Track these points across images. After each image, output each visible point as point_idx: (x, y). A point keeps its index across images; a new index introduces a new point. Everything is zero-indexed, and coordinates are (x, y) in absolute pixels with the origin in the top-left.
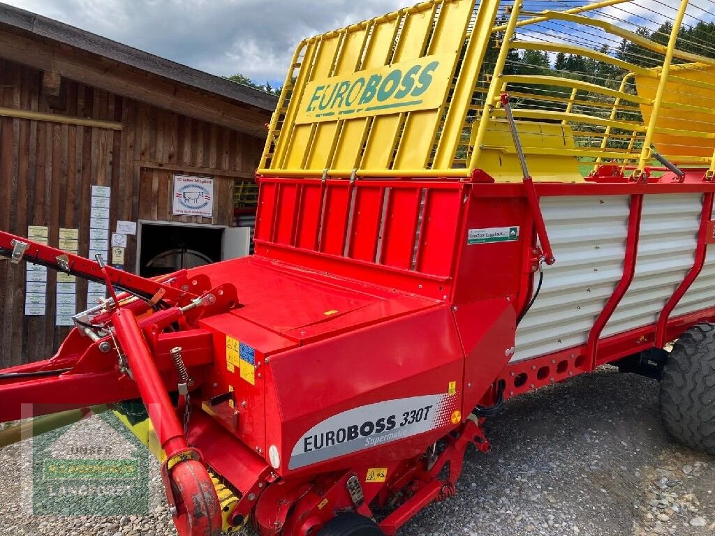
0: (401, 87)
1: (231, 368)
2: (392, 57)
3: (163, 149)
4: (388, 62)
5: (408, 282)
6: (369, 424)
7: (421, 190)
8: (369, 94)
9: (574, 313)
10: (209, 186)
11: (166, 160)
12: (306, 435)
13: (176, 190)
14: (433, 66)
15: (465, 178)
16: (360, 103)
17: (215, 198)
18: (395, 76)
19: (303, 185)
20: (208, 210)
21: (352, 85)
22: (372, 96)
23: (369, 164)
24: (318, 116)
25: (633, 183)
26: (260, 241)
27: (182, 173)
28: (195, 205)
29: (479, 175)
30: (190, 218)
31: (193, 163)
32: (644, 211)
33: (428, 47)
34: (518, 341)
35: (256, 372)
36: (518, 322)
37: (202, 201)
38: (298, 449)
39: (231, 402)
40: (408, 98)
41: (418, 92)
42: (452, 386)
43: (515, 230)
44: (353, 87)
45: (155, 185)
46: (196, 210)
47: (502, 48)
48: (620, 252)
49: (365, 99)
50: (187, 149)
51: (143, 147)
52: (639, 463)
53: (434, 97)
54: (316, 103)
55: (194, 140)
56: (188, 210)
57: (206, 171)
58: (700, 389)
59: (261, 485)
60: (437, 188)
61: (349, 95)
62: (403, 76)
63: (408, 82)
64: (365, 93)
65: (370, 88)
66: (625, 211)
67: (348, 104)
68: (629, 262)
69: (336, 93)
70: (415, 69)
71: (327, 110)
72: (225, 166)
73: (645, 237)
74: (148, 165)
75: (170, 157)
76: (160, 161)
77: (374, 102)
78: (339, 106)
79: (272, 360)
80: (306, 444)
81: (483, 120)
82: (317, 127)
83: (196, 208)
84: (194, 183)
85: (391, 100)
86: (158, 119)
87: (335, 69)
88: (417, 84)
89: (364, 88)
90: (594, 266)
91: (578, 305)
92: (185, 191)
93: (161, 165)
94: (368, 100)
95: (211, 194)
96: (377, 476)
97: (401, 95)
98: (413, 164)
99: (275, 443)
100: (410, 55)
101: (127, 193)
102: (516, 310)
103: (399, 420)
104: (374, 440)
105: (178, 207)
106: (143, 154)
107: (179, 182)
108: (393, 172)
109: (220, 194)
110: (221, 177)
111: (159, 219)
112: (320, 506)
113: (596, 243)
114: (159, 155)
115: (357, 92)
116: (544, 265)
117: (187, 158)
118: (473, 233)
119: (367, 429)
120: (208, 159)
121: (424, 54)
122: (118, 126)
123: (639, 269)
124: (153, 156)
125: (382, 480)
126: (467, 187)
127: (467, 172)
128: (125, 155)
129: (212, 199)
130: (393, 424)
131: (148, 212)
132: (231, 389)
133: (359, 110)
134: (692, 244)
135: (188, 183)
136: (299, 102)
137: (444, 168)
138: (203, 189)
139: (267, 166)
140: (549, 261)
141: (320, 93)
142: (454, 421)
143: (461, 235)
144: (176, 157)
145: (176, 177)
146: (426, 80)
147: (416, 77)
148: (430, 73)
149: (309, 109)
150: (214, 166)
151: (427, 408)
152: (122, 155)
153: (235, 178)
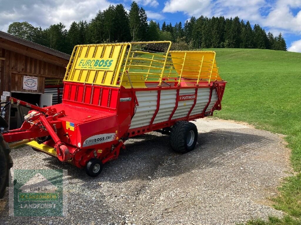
0: (104, 64)
1: (67, 128)
2: (102, 56)
3: (20, 67)
4: (101, 57)
5: (107, 110)
6: (99, 139)
7: (109, 89)
8: (96, 64)
9: (145, 117)
10: (36, 80)
11: (21, 70)
12: (86, 140)
13: (24, 81)
14: (112, 61)
15: (119, 87)
16: (94, 66)
17: (38, 83)
18: (103, 61)
19: (78, 86)
20: (35, 88)
21: (91, 61)
22: (97, 65)
23: (96, 82)
24: (82, 67)
25: (158, 88)
26: (64, 99)
27: (26, 75)
28: (31, 86)
29: (122, 87)
30: (29, 91)
31: (31, 72)
32: (161, 94)
33: (111, 56)
34: (132, 124)
35: (75, 128)
36: (131, 119)
37: (33, 85)
38: (84, 143)
39: (67, 136)
40: (106, 67)
41: (108, 66)
42: (116, 131)
43: (130, 98)
44: (92, 61)
45: (17, 79)
46: (31, 88)
47: (127, 60)
48: (156, 103)
49: (95, 65)
50: (28, 67)
51: (12, 66)
52: (164, 155)
53: (112, 68)
54: (81, 64)
55: (31, 64)
56: (28, 88)
57: (35, 75)
58: (177, 136)
59: (76, 152)
60: (113, 89)
61: (91, 64)
62: (105, 61)
63: (106, 63)
64: (95, 64)
65: (96, 63)
66: (157, 94)
67: (91, 66)
68: (158, 105)
69: (87, 62)
70: (108, 61)
71: (85, 66)
72: (42, 73)
73: (162, 100)
74: (14, 72)
75: (22, 70)
76: (19, 71)
77: (98, 67)
78: (88, 66)
79: (79, 125)
80: (86, 142)
81: (123, 75)
82: (82, 71)
83: (32, 87)
84: (31, 79)
85: (102, 67)
86: (18, 57)
87: (86, 56)
88: (108, 64)
89: (95, 62)
90: (150, 106)
91: (146, 115)
92: (28, 81)
93: (19, 72)
94: (96, 66)
95: (37, 82)
96: (100, 151)
97: (104, 66)
98: (107, 83)
99: (80, 142)
100: (106, 57)
101: (7, 82)
102: (131, 116)
103: (105, 138)
104: (100, 142)
105: (25, 87)
106: (12, 68)
107: (25, 79)
108: (103, 84)
109: (40, 83)
110: (40, 77)
111: (18, 91)
112: (88, 157)
113: (150, 101)
114: (18, 69)
115: (93, 63)
116: (137, 106)
117: (28, 71)
118: (121, 99)
119: (98, 140)
120: (36, 71)
121: (109, 57)
122: (4, 59)
123: (161, 107)
124: (16, 69)
125: (101, 152)
126: (119, 89)
127: (119, 86)
128: (6, 69)
129: (37, 84)
130: (104, 139)
131: (14, 89)
132: (67, 133)
133: (94, 68)
134: (175, 101)
135: (28, 79)
136: (76, 63)
137: (114, 85)
138: (34, 80)
139: (66, 79)
140: (138, 105)
141: (82, 61)
142: (117, 139)
143: (119, 99)
144: (25, 70)
145: (24, 76)
146: (110, 64)
147: (108, 63)
148: (111, 62)
149: (79, 65)
150: (38, 73)
151: (111, 136)
152: (5, 68)
153: (45, 77)
